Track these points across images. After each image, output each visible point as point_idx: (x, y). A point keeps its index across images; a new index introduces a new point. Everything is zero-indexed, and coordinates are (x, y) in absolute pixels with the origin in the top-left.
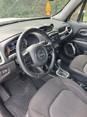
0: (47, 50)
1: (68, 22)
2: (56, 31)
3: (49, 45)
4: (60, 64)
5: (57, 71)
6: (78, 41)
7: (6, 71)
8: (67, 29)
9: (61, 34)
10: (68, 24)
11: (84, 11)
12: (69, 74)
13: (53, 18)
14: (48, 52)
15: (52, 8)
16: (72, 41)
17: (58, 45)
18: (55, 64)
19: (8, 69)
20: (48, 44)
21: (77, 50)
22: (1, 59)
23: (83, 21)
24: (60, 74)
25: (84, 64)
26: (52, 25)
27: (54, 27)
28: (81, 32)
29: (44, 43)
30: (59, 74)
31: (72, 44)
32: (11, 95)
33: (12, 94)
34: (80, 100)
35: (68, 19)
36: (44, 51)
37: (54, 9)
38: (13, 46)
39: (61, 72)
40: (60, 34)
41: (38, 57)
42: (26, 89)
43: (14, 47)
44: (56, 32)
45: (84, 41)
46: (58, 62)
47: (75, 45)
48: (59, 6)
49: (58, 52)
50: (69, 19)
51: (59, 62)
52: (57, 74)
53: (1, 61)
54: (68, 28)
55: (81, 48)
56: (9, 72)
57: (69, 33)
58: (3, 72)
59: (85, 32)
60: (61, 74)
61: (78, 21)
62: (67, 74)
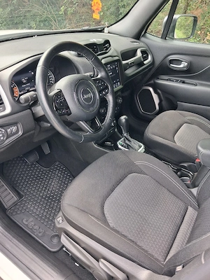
0: (97, 88)
1: (142, 39)
2: (116, 54)
3: (101, 77)
4: (125, 124)
5: (120, 141)
6: (164, 81)
7: (14, 129)
8: (139, 54)
9: (127, 63)
10: (142, 44)
11: (175, 16)
12: (143, 147)
13: (110, 31)
14: (100, 92)
15: (108, 13)
16: (152, 82)
17: (121, 87)
18: (116, 130)
19: (19, 125)
20: (99, 76)
21: (164, 103)
22: (3, 103)
23: (175, 37)
24: (125, 147)
25: (176, 127)
26: (107, 42)
27: (111, 47)
28: (171, 61)
29: (90, 76)
30: (122, 146)
31: (151, 89)
32: (20, 196)
33: (22, 193)
34: (166, 190)
35: (143, 33)
36: (92, 89)
37: (111, 14)
38: (25, 84)
39: (127, 142)
40: (124, 62)
41: (81, 100)
42: (53, 184)
43: (27, 87)
44: (117, 58)
45: (177, 81)
46: (121, 120)
47: (159, 91)
48: (123, 9)
49: (120, 101)
50: (146, 32)
51: (124, 120)
52: (120, 146)
53: (4, 109)
54: (143, 52)
55: (171, 98)
56: (20, 133)
57: (145, 62)
58: (9, 130)
59: (179, 62)
60: (128, 147)
61: (164, 37)
62: (140, 147)
